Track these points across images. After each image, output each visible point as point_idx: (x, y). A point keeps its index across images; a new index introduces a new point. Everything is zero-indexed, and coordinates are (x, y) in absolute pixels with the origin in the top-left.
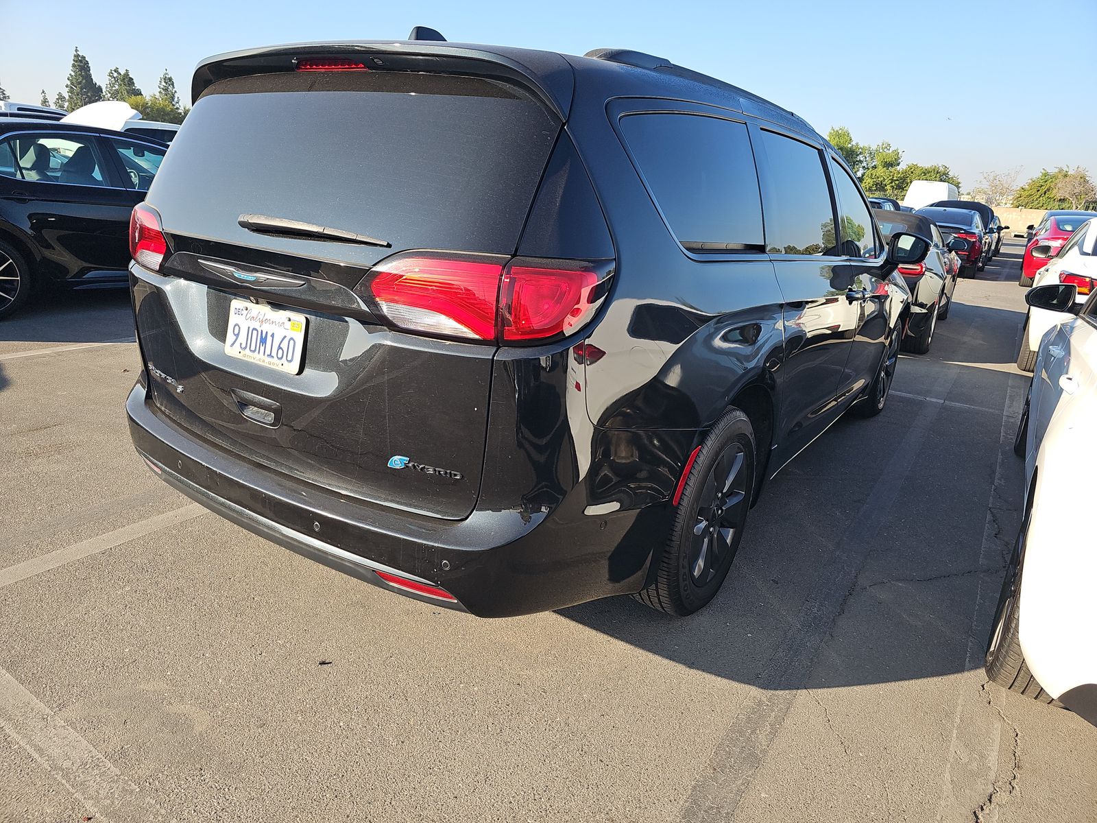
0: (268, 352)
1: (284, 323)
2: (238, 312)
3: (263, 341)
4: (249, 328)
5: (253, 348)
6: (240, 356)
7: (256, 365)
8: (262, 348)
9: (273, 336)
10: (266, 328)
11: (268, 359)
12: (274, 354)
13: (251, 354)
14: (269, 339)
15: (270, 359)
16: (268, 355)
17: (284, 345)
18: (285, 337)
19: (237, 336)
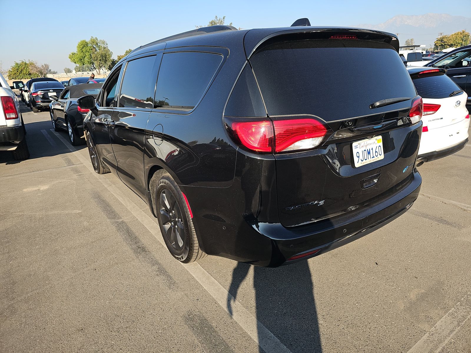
0: (372, 156)
1: (375, 142)
2: (356, 147)
3: (369, 153)
4: (362, 151)
5: (366, 158)
6: (362, 165)
7: (369, 164)
8: (369, 156)
9: (372, 149)
10: (368, 148)
11: (372, 159)
12: (374, 155)
13: (365, 161)
14: (371, 151)
15: (374, 158)
16: (372, 158)
17: (377, 150)
18: (377, 147)
19: (359, 157)
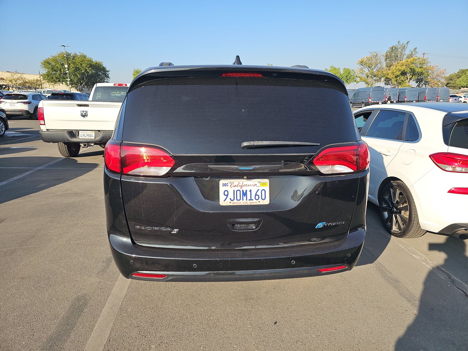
0: (249, 198)
1: (256, 185)
2: (225, 185)
3: (245, 194)
4: (234, 191)
5: (238, 198)
6: (231, 204)
7: (242, 205)
8: (245, 198)
9: (250, 191)
10: (244, 189)
11: (249, 202)
12: (253, 198)
13: (237, 201)
14: (249, 193)
15: (251, 201)
16: (249, 200)
17: (259, 193)
18: (258, 190)
19: (227, 196)
